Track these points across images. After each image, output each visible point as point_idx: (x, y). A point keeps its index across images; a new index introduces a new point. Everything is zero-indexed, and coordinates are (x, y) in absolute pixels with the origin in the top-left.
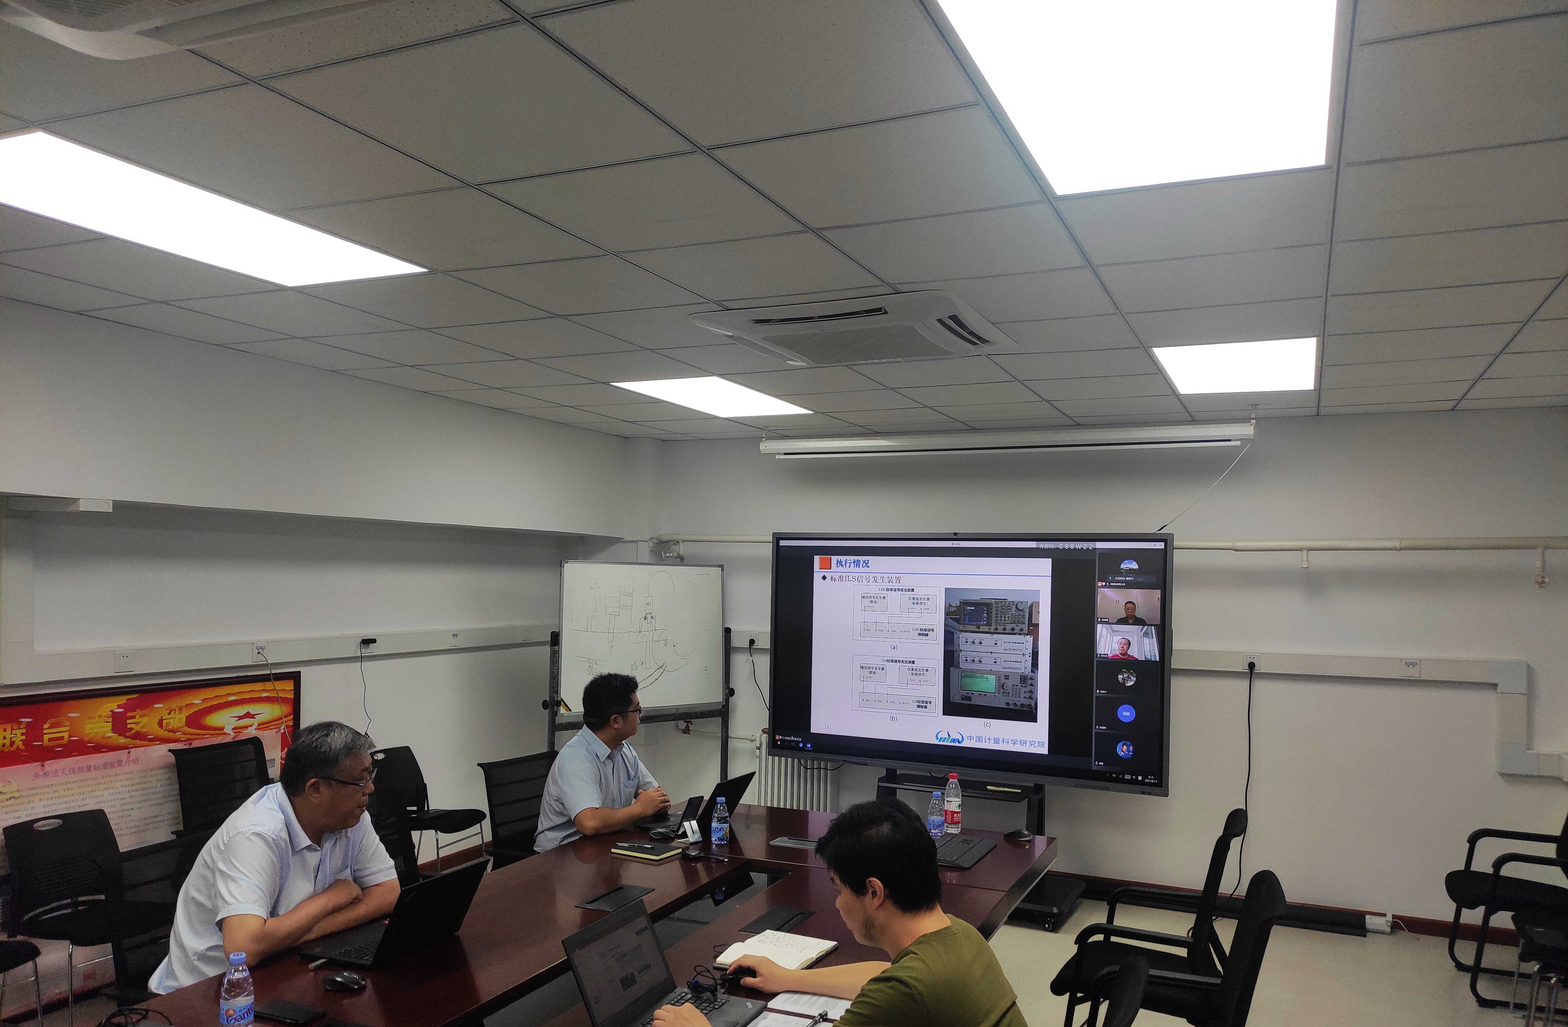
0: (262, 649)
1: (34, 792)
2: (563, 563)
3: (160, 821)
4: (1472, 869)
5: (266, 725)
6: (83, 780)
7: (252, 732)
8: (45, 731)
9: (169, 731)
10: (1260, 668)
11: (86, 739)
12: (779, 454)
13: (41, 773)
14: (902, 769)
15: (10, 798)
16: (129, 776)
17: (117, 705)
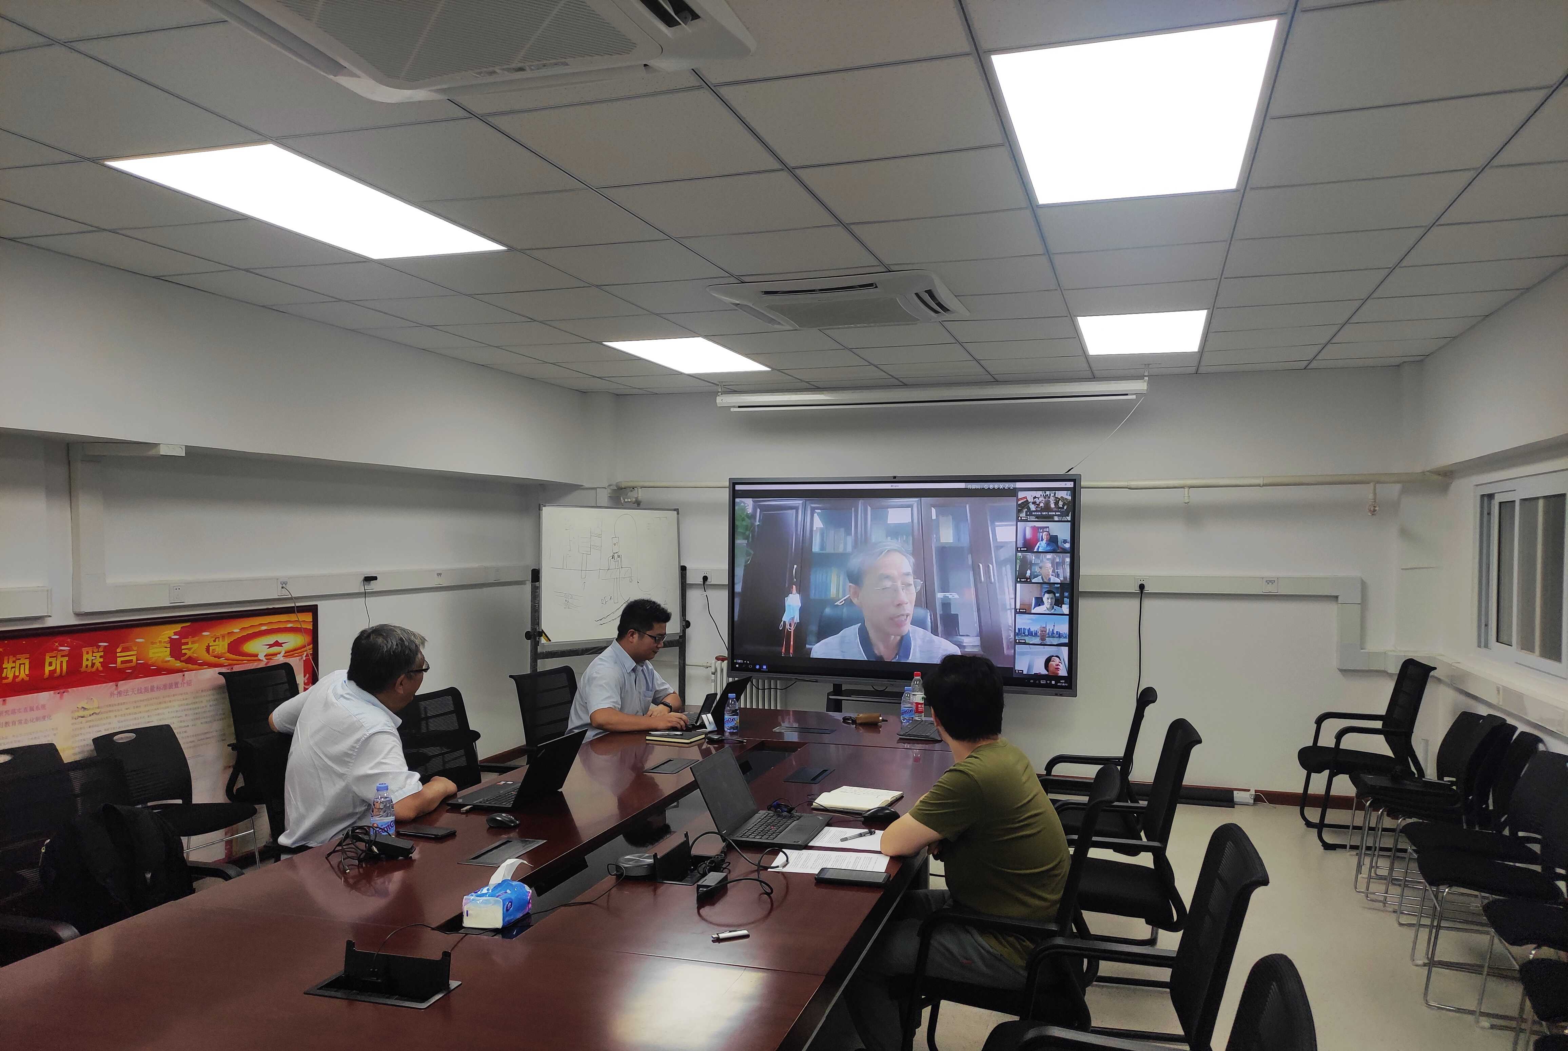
0: (286, 584)
1: (111, 708)
2: (542, 506)
3: (209, 738)
4: (1318, 745)
5: (292, 653)
6: (148, 700)
7: (280, 659)
8: (118, 655)
9: (215, 657)
10: (1147, 589)
11: (150, 662)
12: (734, 407)
13: (116, 692)
14: (847, 684)
15: (92, 714)
16: (184, 697)
17: (174, 633)
